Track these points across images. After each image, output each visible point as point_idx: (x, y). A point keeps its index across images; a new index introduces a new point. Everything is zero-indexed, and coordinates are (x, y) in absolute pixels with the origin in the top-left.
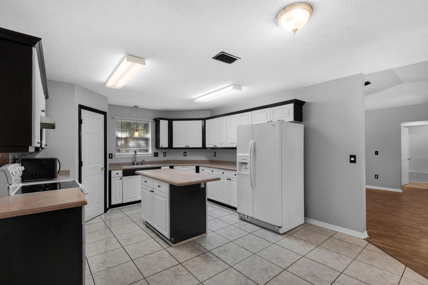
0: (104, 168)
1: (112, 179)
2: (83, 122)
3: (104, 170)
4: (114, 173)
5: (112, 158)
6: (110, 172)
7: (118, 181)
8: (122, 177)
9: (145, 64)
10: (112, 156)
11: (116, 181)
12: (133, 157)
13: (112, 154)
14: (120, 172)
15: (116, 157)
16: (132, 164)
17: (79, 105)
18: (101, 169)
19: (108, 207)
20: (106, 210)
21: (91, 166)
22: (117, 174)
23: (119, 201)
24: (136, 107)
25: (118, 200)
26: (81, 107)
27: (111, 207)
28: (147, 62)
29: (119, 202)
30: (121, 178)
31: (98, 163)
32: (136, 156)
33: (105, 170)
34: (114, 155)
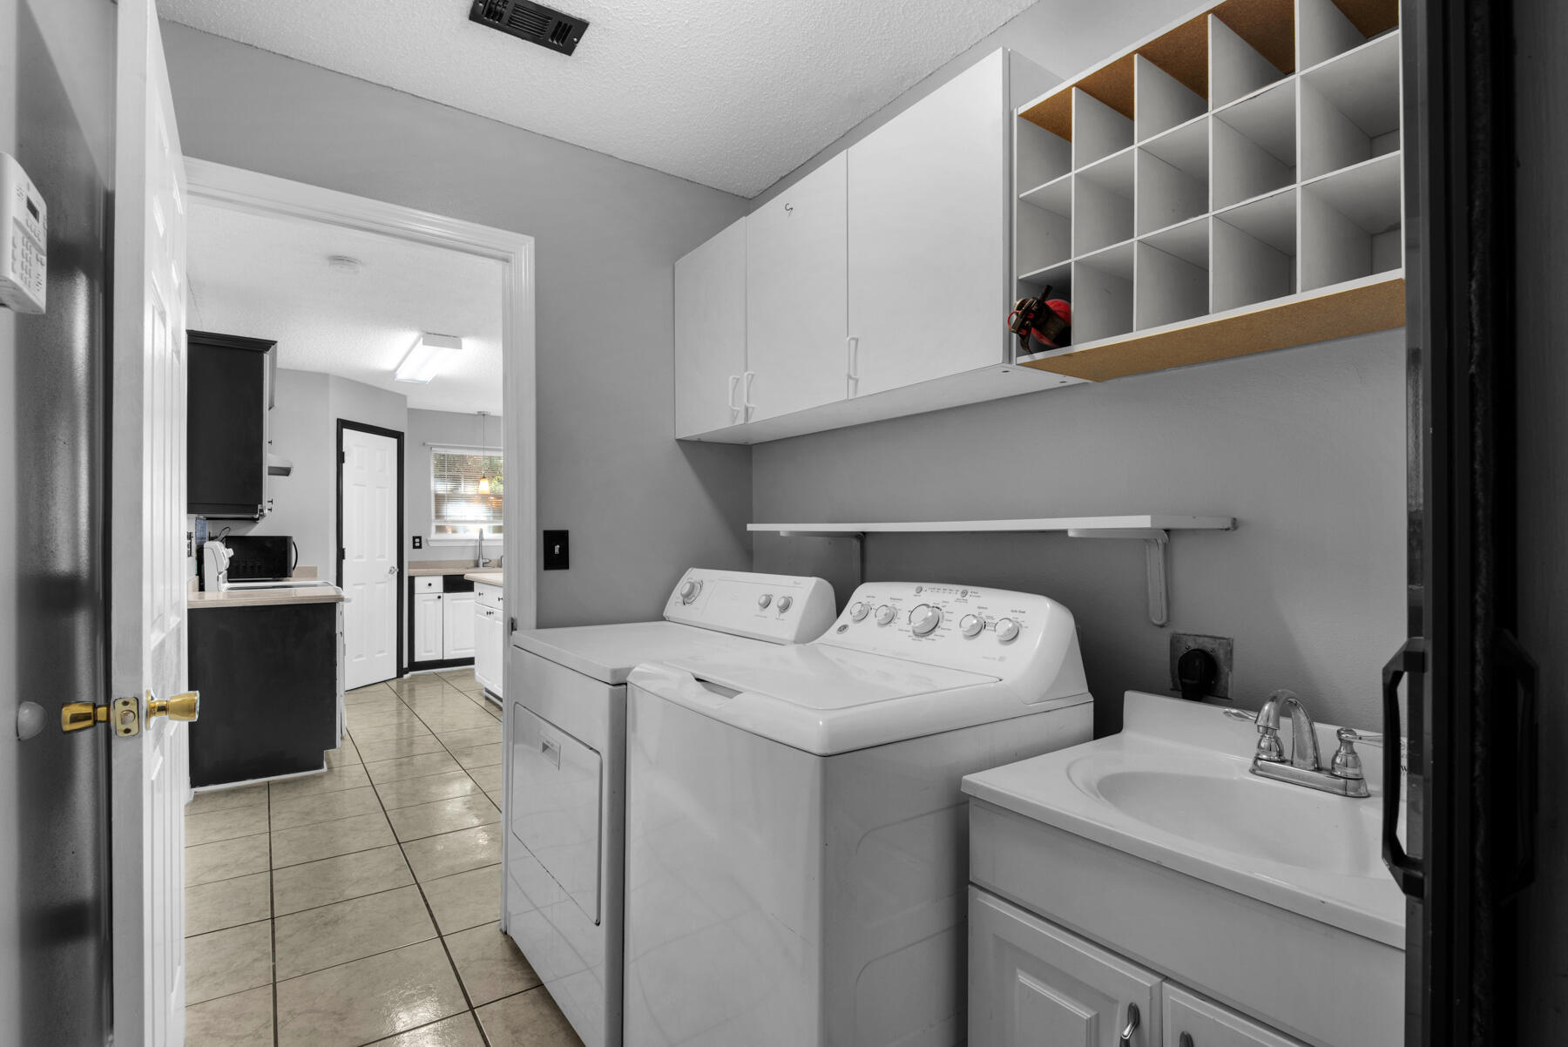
0: (396, 567)
1: (417, 598)
2: (346, 458)
3: (396, 573)
4: (420, 583)
5: (420, 547)
6: (411, 579)
7: (432, 602)
8: (441, 595)
9: (459, 347)
10: (420, 542)
11: (426, 603)
12: (476, 547)
13: (420, 538)
14: (438, 583)
15: (431, 544)
16: (472, 565)
17: (338, 419)
18: (388, 571)
19: (405, 665)
20: (401, 672)
21: (364, 560)
22: (430, 585)
23: (433, 654)
24: (484, 415)
25: (431, 651)
26: (343, 424)
27: (414, 666)
28: (466, 342)
29: (435, 656)
30: (439, 597)
31: (383, 556)
32: (484, 544)
33: (398, 573)
34: (427, 540)
